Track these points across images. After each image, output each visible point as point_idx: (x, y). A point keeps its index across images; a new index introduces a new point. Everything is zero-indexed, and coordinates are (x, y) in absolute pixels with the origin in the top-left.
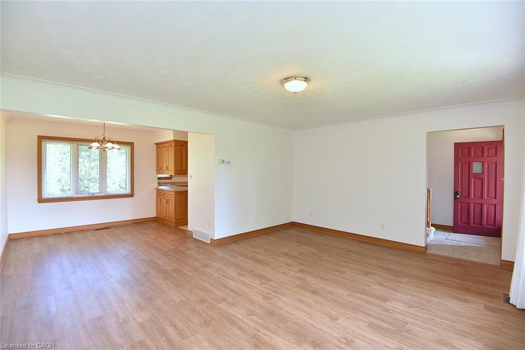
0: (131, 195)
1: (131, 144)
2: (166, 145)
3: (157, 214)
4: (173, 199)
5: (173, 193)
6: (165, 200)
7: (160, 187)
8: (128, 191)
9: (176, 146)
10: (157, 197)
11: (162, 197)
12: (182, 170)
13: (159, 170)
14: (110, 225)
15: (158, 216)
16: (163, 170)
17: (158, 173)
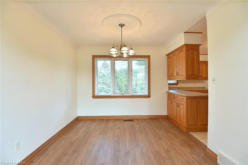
0: (149, 96)
1: (148, 57)
2: (176, 53)
3: (168, 114)
4: (185, 105)
5: (185, 98)
6: (175, 104)
7: (170, 91)
8: (146, 93)
9: (187, 50)
10: (168, 99)
11: (172, 100)
12: (194, 75)
13: (170, 77)
14: (134, 118)
15: (168, 115)
16: (174, 76)
17: (168, 79)
